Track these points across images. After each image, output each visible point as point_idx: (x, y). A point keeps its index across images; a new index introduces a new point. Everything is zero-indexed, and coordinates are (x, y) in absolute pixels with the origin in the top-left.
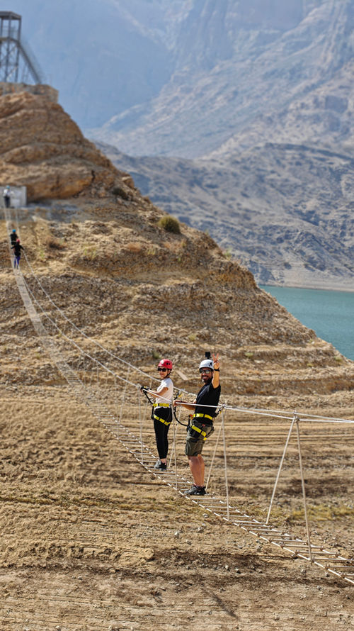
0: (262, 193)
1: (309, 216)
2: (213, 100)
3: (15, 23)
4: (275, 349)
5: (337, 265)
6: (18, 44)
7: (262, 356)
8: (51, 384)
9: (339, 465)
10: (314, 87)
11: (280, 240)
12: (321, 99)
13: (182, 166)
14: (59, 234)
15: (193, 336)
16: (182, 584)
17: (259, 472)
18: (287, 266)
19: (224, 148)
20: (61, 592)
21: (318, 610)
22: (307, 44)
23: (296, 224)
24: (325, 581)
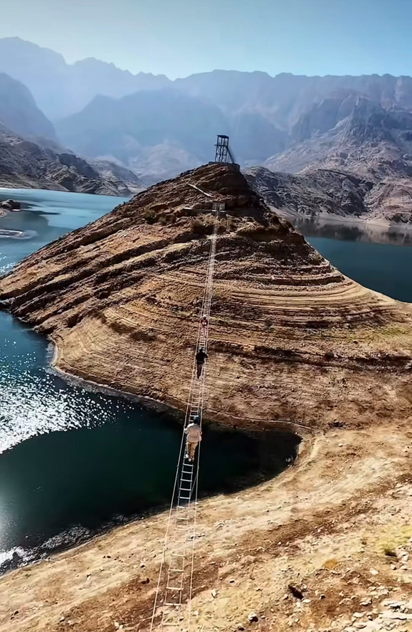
0: (315, 186)
1: (330, 195)
2: (302, 153)
3: (226, 139)
4: (308, 267)
5: (338, 211)
6: (227, 147)
7: (303, 270)
8: (227, 279)
9: (326, 316)
10: (337, 149)
11: (319, 203)
12: (339, 154)
13: (289, 176)
14: (235, 221)
15: (279, 262)
16: (264, 361)
17: (297, 318)
18: (321, 211)
19: (304, 170)
20: (221, 360)
21: (312, 375)
22: (336, 134)
23: (326, 197)
24: (315, 364)
